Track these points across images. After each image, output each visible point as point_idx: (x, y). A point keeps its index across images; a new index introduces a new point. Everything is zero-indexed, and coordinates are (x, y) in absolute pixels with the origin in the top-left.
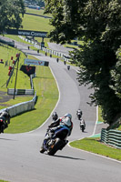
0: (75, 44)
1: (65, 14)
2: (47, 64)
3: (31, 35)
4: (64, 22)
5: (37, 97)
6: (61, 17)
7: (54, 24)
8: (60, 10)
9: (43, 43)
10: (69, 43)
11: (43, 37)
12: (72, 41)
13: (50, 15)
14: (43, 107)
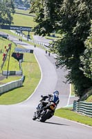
0: (54, 36)
1: (45, 13)
2: (32, 51)
3: (20, 29)
4: (45, 19)
5: (24, 77)
6: (42, 16)
7: (37, 21)
8: (42, 10)
9: (29, 36)
10: (49, 35)
11: (29, 31)
12: (51, 34)
13: (34, 14)
14: (30, 84)
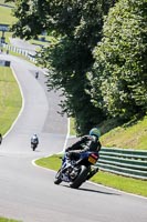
0: (43, 40)
1: (30, 3)
2: (8, 64)
4: (29, 13)
6: (26, 7)
7: (17, 15)
9: (3, 38)
10: (36, 38)
11: (4, 31)
12: (40, 37)
13: (12, 4)
